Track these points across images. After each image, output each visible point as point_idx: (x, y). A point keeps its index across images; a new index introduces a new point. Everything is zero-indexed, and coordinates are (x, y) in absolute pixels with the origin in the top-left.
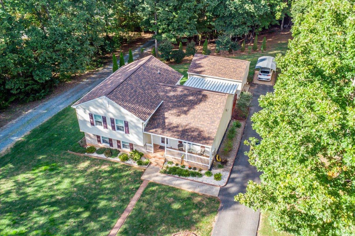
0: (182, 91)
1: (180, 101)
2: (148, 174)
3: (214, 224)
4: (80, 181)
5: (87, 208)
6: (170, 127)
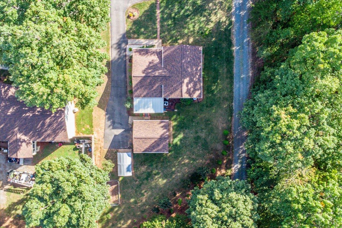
0: (156, 73)
1: (154, 69)
2: (160, 43)
3: (126, 26)
4: (186, 31)
5: (174, 18)
6: (154, 54)
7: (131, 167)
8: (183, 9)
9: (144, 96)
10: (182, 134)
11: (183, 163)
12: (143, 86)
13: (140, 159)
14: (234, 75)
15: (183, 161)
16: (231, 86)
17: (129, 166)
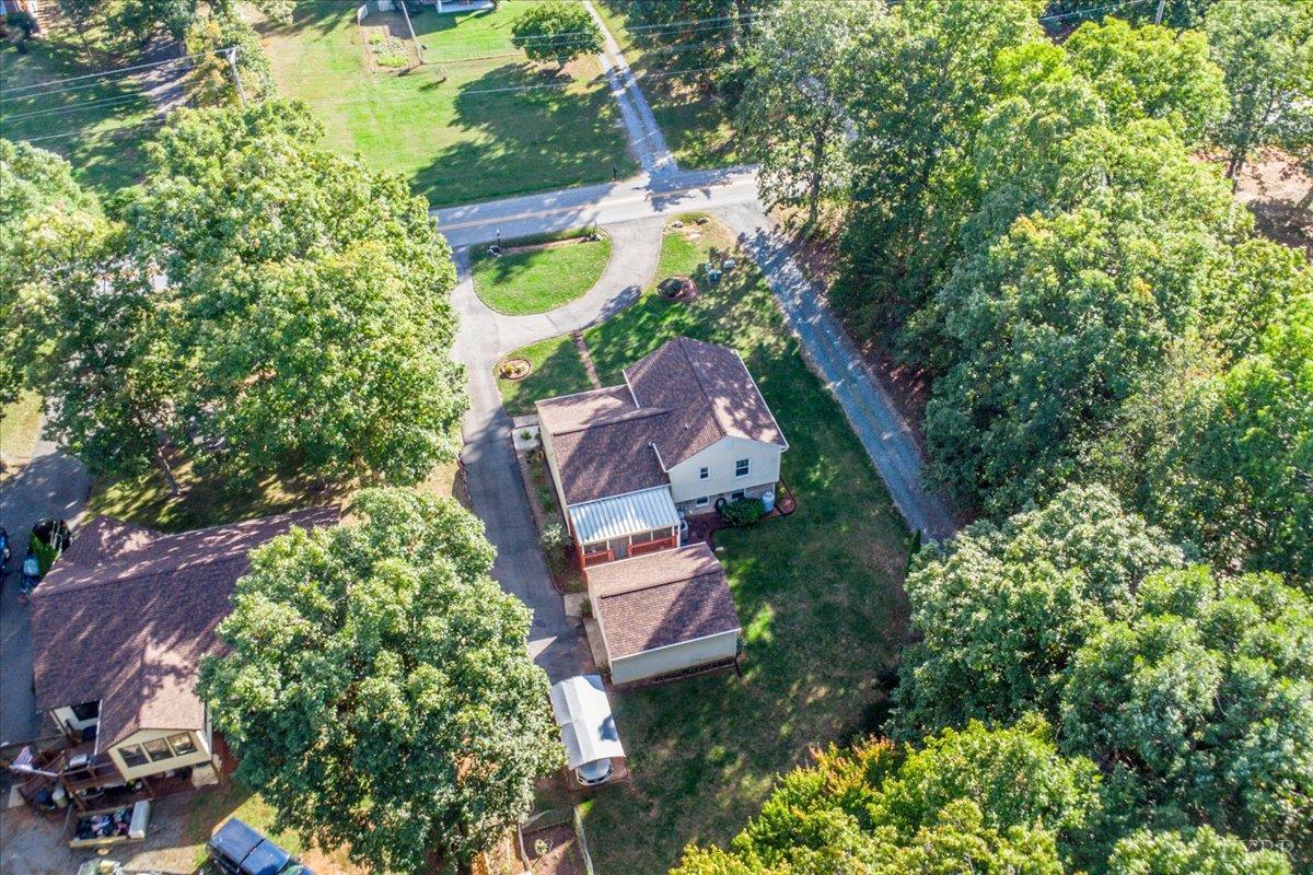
7: (612, 724)
8: (651, 339)
9: (603, 493)
10: (768, 607)
11: (810, 700)
12: (591, 460)
13: (642, 720)
14: (862, 440)
15: (808, 692)
16: (866, 465)
17: (606, 722)
